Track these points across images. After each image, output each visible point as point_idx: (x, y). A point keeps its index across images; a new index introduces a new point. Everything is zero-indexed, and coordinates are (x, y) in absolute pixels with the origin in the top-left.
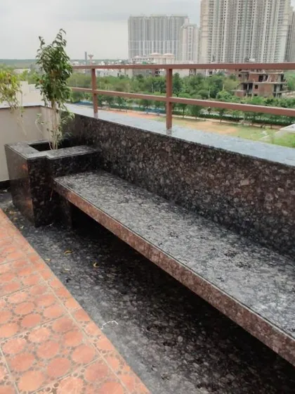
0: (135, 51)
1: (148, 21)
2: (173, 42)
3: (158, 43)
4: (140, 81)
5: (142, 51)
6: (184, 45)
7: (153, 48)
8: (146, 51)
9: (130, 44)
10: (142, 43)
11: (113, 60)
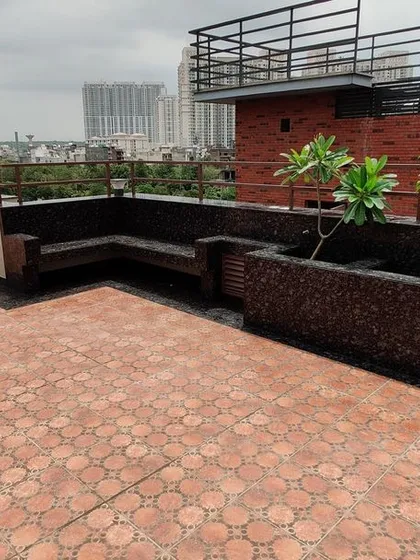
0: (94, 131)
1: (111, 92)
2: (146, 118)
3: (126, 119)
4: (92, 170)
5: (104, 130)
6: (161, 122)
7: (119, 125)
8: (109, 130)
9: (87, 121)
10: (103, 119)
11: (59, 143)
